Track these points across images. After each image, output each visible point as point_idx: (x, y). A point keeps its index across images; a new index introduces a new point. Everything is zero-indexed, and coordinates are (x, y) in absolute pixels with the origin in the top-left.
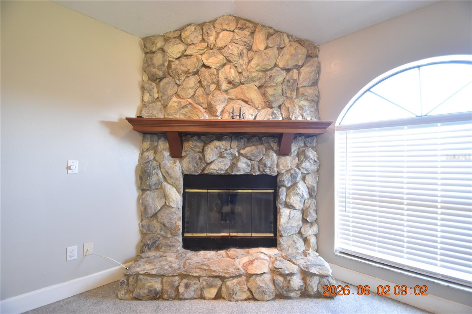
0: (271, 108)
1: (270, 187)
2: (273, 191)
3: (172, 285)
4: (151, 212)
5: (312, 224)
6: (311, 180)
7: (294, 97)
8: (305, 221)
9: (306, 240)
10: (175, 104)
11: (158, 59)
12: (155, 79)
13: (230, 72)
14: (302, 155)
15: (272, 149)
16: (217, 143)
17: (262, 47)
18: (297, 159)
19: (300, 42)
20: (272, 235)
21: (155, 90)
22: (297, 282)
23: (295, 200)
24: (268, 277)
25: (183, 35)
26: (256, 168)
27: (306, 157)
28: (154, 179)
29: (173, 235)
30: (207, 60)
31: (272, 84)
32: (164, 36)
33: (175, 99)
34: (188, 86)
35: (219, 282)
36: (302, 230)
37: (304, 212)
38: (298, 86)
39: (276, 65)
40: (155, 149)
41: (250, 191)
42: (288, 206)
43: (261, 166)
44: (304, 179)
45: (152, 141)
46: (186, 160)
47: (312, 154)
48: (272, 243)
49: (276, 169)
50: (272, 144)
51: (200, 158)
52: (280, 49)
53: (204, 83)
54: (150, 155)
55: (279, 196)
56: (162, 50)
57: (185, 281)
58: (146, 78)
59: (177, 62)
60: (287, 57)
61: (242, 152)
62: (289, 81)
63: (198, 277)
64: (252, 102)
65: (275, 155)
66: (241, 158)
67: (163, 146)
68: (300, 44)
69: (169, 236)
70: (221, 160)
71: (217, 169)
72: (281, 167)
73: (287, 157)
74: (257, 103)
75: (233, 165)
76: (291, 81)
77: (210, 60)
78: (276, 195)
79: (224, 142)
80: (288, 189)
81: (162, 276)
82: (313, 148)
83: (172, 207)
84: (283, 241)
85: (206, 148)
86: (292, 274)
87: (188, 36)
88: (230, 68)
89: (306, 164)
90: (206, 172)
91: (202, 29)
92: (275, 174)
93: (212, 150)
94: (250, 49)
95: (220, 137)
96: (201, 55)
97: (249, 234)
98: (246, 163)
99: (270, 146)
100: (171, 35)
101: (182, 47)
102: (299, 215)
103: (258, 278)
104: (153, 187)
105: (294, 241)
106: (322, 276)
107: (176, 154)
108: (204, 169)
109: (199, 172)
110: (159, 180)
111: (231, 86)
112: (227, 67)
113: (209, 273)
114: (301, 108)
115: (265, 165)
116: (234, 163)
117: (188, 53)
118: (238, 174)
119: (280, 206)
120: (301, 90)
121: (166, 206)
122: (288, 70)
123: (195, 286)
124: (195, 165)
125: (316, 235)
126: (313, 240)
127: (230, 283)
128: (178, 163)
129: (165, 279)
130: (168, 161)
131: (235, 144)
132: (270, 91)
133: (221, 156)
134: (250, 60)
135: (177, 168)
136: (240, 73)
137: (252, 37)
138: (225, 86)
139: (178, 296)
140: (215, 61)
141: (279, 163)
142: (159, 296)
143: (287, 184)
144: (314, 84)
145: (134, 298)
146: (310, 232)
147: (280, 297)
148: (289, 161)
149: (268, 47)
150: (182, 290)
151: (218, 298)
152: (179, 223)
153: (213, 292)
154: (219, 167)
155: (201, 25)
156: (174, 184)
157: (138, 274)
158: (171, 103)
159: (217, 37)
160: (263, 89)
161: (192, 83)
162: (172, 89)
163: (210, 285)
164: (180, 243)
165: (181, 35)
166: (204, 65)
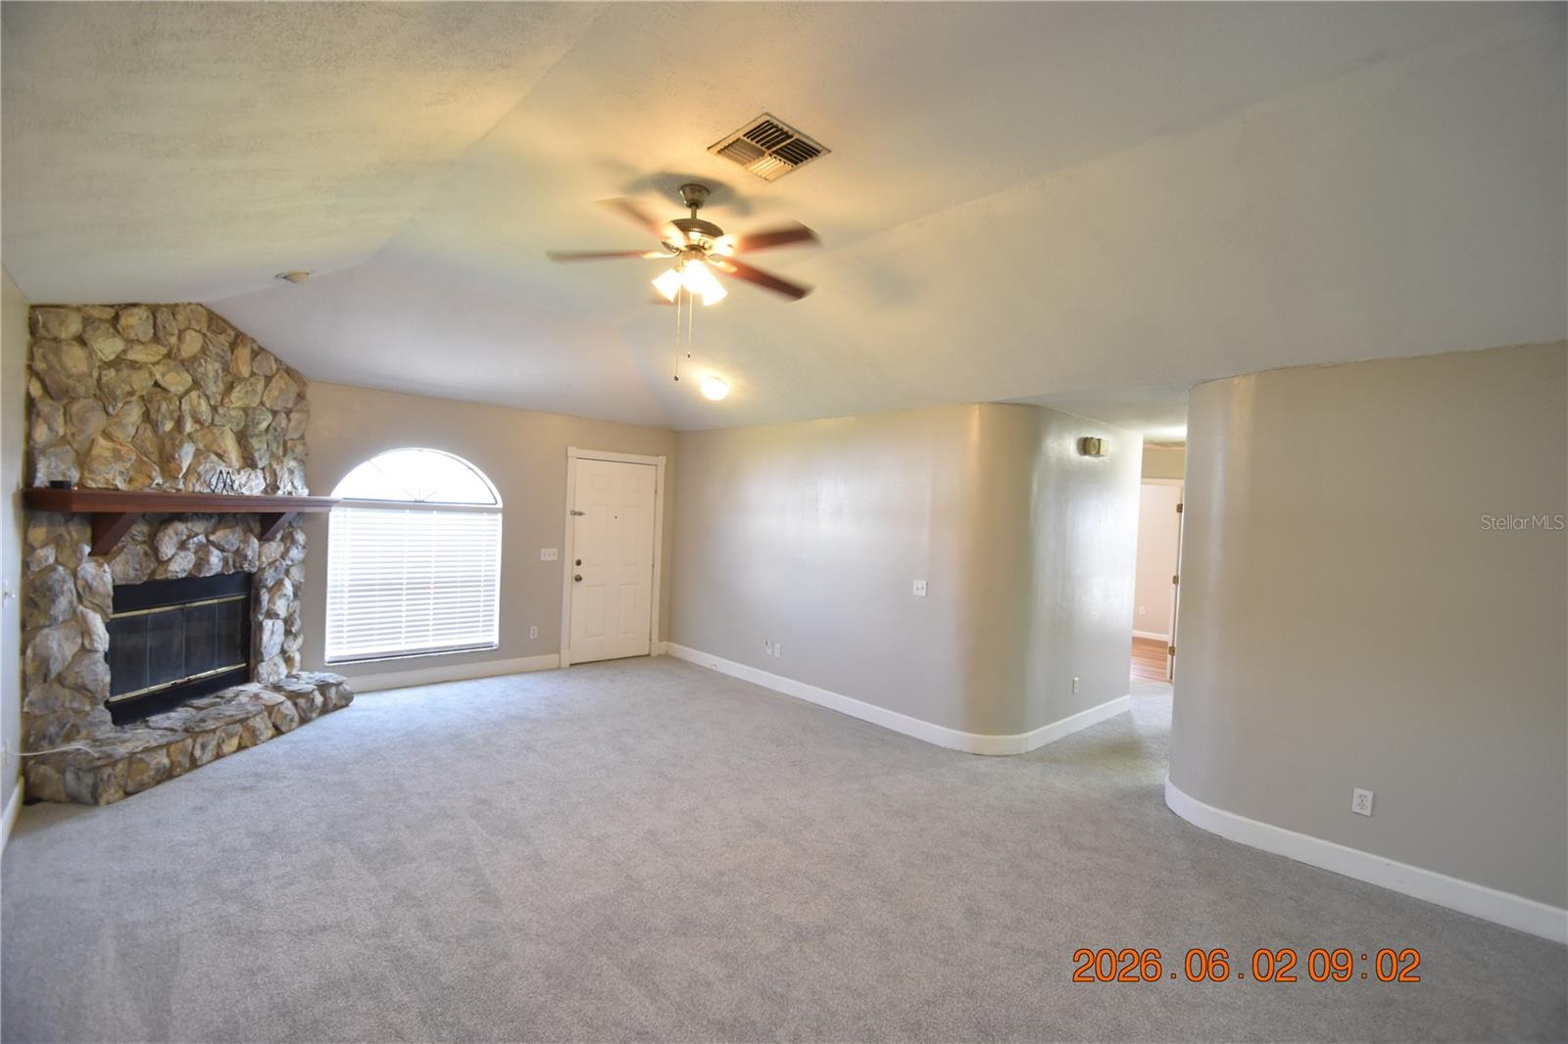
0: (253, 468)
1: (242, 592)
2: (245, 596)
3: (183, 751)
4: (51, 670)
5: (296, 636)
6: (297, 574)
7: (281, 453)
8: (288, 633)
9: (288, 661)
10: (108, 454)
11: (73, 359)
12: (57, 393)
13: (199, 404)
14: (289, 539)
15: (251, 531)
16: (178, 527)
17: (244, 371)
18: (282, 547)
19: (289, 371)
20: (244, 665)
21: (58, 419)
22: (319, 699)
23: (281, 607)
24: (289, 704)
25: (123, 322)
26: (231, 563)
27: (294, 542)
28: (61, 605)
29: (93, 704)
30: (163, 376)
31: (256, 431)
32: (80, 309)
33: (102, 441)
34: (128, 421)
35: (238, 728)
36: (285, 646)
37: (288, 622)
38: (286, 438)
39: (262, 403)
40: (56, 541)
41: (216, 601)
42: (271, 615)
43: (238, 560)
44: (287, 572)
45: (50, 524)
46: (119, 559)
47: (300, 537)
48: (246, 676)
49: (257, 563)
50: (252, 525)
51: (146, 554)
52: (268, 379)
53: (153, 416)
54: (46, 554)
55: (258, 603)
56: (79, 341)
57: (199, 740)
59: (112, 372)
60: (276, 393)
61: (212, 538)
62: (275, 430)
63: (214, 731)
64: (229, 457)
65: (256, 541)
66: (212, 548)
67: (77, 533)
68: (288, 374)
69: (86, 707)
70: (182, 554)
71: (178, 570)
72: (264, 559)
73: (272, 543)
74: (234, 459)
75: (201, 562)
76: (279, 430)
77: (168, 378)
78: (251, 603)
79: (190, 525)
80: (270, 590)
81: (168, 745)
82: (300, 528)
83: (96, 651)
84: (263, 669)
85: (161, 535)
86: (311, 692)
87: (132, 326)
88: (199, 397)
89: (296, 553)
90: (158, 577)
91: (155, 317)
92: (254, 570)
93: (170, 538)
94: (226, 369)
95: (181, 517)
96: (154, 364)
97: (213, 672)
98: (218, 556)
99: (249, 527)
100: (96, 313)
101: (119, 344)
102: (280, 625)
104: (59, 619)
105: (275, 664)
106: (339, 684)
107: (103, 548)
108: (153, 572)
109: (145, 579)
110: (69, 603)
111: (199, 427)
112: (194, 394)
113: (228, 720)
114: (291, 472)
115: (245, 557)
116: (201, 559)
117: (131, 356)
118: (208, 575)
119: (261, 618)
120: (289, 444)
121: (84, 651)
122: (274, 413)
124: (138, 567)
125: (301, 650)
126: (297, 657)
127: (251, 722)
128: (106, 566)
129: (172, 748)
130: (88, 566)
131: (199, 527)
132: (255, 443)
133: (182, 546)
134: (230, 388)
135: (103, 576)
136: (214, 409)
137: (232, 353)
138: (189, 427)
139: (194, 764)
140: (176, 381)
141: (261, 554)
142: (167, 775)
143: (270, 583)
144: (302, 437)
145: (128, 794)
146: (294, 647)
147: (304, 720)
148: (274, 548)
149: (253, 374)
150: (198, 753)
151: (241, 748)
152: (108, 679)
153: (235, 742)
154: (181, 565)
155: (154, 310)
156: (99, 608)
157: (132, 755)
158: (96, 451)
159: (180, 338)
160: (242, 438)
161: (135, 414)
162: (96, 421)
163: (230, 736)
164: (108, 716)
165: (116, 318)
166: (156, 384)
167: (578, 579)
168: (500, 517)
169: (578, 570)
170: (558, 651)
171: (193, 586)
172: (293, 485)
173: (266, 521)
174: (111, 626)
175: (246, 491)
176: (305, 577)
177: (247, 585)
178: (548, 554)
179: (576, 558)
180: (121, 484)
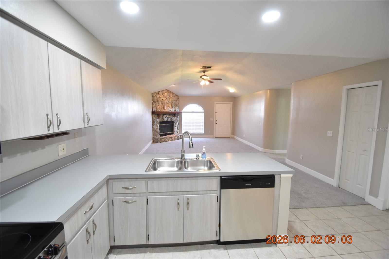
0: (173, 108)
1: (172, 123)
2: (172, 124)
4: (155, 130)
7: (176, 106)
8: (177, 129)
9: (178, 132)
10: (158, 108)
11: (155, 98)
12: (154, 102)
14: (177, 117)
16: (165, 115)
17: (171, 96)
19: (177, 95)
20: (173, 132)
21: (154, 104)
22: (180, 137)
23: (176, 125)
24: (176, 137)
27: (178, 117)
28: (155, 123)
29: (158, 134)
31: (173, 103)
32: (155, 93)
33: (158, 106)
35: (171, 138)
39: (173, 100)
40: (155, 117)
41: (169, 124)
42: (175, 126)
43: (171, 119)
44: (177, 121)
45: (154, 115)
46: (160, 119)
47: (179, 117)
48: (173, 134)
51: (162, 118)
52: (174, 97)
53: (163, 103)
54: (154, 118)
55: (174, 125)
56: (156, 96)
57: (167, 139)
58: (153, 102)
59: (159, 99)
60: (175, 99)
61: (169, 117)
64: (170, 107)
65: (173, 117)
67: (156, 116)
75: (168, 119)
76: (176, 103)
78: (173, 125)
80: (175, 123)
81: (164, 138)
84: (175, 133)
85: (163, 116)
89: (178, 119)
90: (164, 121)
94: (169, 96)
95: (165, 114)
96: (162, 97)
97: (169, 133)
100: (157, 93)
101: (159, 96)
102: (176, 128)
104: (155, 125)
109: (162, 121)
112: (166, 100)
114: (177, 108)
117: (160, 97)
121: (157, 128)
122: (175, 101)
123: (168, 139)
125: (179, 131)
126: (179, 132)
130: (157, 119)
131: (167, 115)
132: (173, 105)
133: (166, 118)
134: (170, 98)
135: (159, 120)
136: (168, 101)
137: (170, 94)
138: (166, 104)
139: (166, 141)
140: (164, 99)
141: (174, 119)
142: (164, 142)
143: (175, 122)
144: (179, 104)
145: (160, 142)
146: (178, 131)
147: (178, 139)
148: (175, 118)
149: (172, 97)
150: (167, 140)
151: (171, 141)
152: (159, 131)
153: (170, 140)
154: (166, 120)
155: (162, 91)
156: (158, 124)
157: (161, 139)
158: (158, 107)
159: (165, 94)
160: (171, 104)
161: (161, 103)
162: (157, 104)
163: (170, 139)
164: (159, 135)
165: (159, 93)
166: (163, 100)
167: (217, 123)
168: (204, 114)
169: (216, 122)
170: (213, 135)
171: (167, 122)
172: (177, 110)
173: (174, 114)
174: (159, 126)
175: (172, 111)
176: (179, 122)
177: (173, 122)
178: (211, 119)
179: (216, 120)
180: (160, 111)
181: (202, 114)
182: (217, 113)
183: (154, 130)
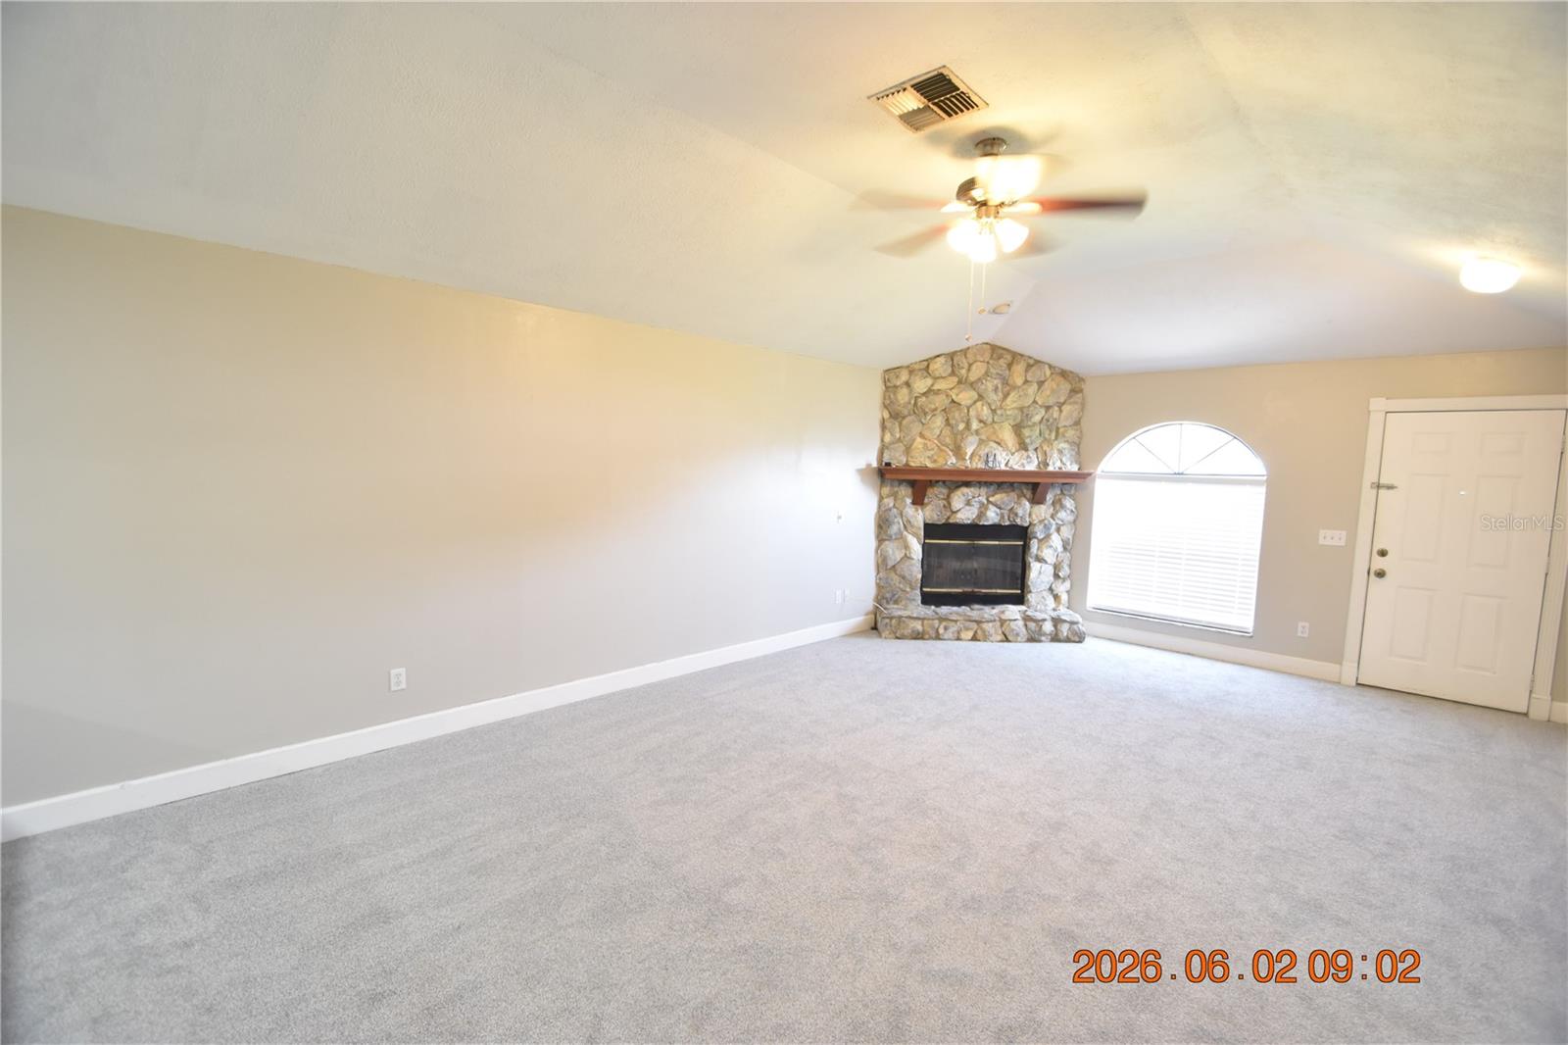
0: (1026, 450)
1: (1020, 539)
2: (1022, 543)
3: (932, 627)
4: (890, 564)
5: (1064, 580)
6: (1066, 532)
7: (1053, 437)
8: (1056, 576)
9: (1056, 597)
10: (920, 446)
11: (903, 396)
12: (896, 416)
13: (982, 409)
14: (1058, 504)
15: (1025, 496)
16: (965, 490)
17: (1019, 381)
18: (1052, 509)
19: (1064, 374)
20: (1019, 592)
21: (898, 430)
22: (1047, 628)
23: (1048, 554)
24: (1021, 623)
25: (931, 368)
26: (1006, 517)
27: (1062, 507)
28: (894, 529)
29: (912, 589)
30: (957, 395)
31: (1030, 423)
32: (908, 367)
33: (919, 440)
34: (935, 425)
35: (975, 626)
36: (1053, 586)
37: (1057, 567)
38: (1060, 426)
39: (1035, 402)
40: (895, 495)
41: (997, 543)
42: (1039, 559)
43: (1012, 516)
44: (1058, 530)
45: (892, 486)
46: (928, 508)
47: (1069, 503)
48: (1019, 600)
49: (1028, 519)
50: (1025, 491)
51: (944, 506)
52: (1041, 384)
53: (952, 422)
54: (889, 502)
55: (1029, 548)
56: (907, 384)
57: (944, 624)
58: (886, 415)
59: (924, 399)
60: (1048, 392)
61: (991, 499)
62: (1048, 420)
63: (956, 621)
64: (1006, 444)
65: (1027, 503)
66: (990, 506)
67: (906, 494)
68: (1063, 376)
69: (908, 590)
70: (968, 508)
71: (965, 518)
72: (1034, 517)
73: (1042, 506)
74: (1010, 445)
75: (981, 515)
76: (1051, 420)
77: (961, 396)
78: (1025, 548)
79: (972, 489)
80: (1040, 541)
81: (923, 619)
82: (1070, 496)
83: (913, 559)
84: (1031, 598)
85: (952, 495)
86: (1044, 620)
87: (936, 369)
88: (983, 405)
89: (1062, 515)
90: (951, 521)
91: (952, 360)
92: (1026, 525)
93: (958, 497)
94: (1004, 383)
95: (967, 484)
96: (951, 389)
97: (994, 591)
98: (995, 512)
99: (1023, 493)
100: (916, 367)
101: (929, 381)
102: (1050, 570)
103: (1012, 623)
104: (894, 537)
105: (1043, 597)
106: (1072, 623)
107: (918, 501)
108: (949, 518)
109: (943, 521)
110: (899, 529)
111: (982, 425)
112: (979, 404)
113: (967, 618)
114: (1060, 452)
115: (1016, 515)
116: (981, 512)
117: (936, 387)
118: (986, 523)
119: (1031, 560)
120: (1061, 430)
121: (907, 557)
122: (1048, 408)
123: (953, 628)
124: (939, 513)
125: (1068, 592)
126: (1064, 597)
127: (985, 626)
128: (920, 511)
129: (926, 622)
130: (910, 510)
131: (983, 491)
132: (1026, 432)
133: (968, 503)
134: (1006, 396)
135: (919, 517)
136: (994, 411)
137: (1010, 369)
138: (975, 425)
139: (938, 637)
140: (966, 397)
141: (1026, 512)
142: (918, 636)
143: (1040, 536)
144: (1077, 423)
145: (897, 638)
146: (1062, 588)
147: (1032, 640)
148: (1042, 511)
149: (1026, 382)
150: (941, 631)
151: (974, 638)
152: (920, 576)
153: (970, 634)
154: (966, 515)
155: (952, 356)
156: (915, 535)
157: (900, 617)
158: (915, 444)
159: (969, 370)
160: (1018, 429)
161: (939, 421)
162: (916, 428)
163: (967, 629)
164: (920, 598)
165: (928, 366)
166: (953, 401)
167: (1381, 574)
168: (1263, 490)
169: (1379, 563)
170: (1337, 657)
171: (975, 530)
172: (1061, 461)
173: (1034, 487)
174: (924, 546)
175: (1017, 467)
176: (1074, 535)
177: (1023, 533)
178: (1331, 537)
179: (1378, 546)
180: (930, 465)
181: (1248, 488)
182: (1390, 487)
183: (882, 564)
